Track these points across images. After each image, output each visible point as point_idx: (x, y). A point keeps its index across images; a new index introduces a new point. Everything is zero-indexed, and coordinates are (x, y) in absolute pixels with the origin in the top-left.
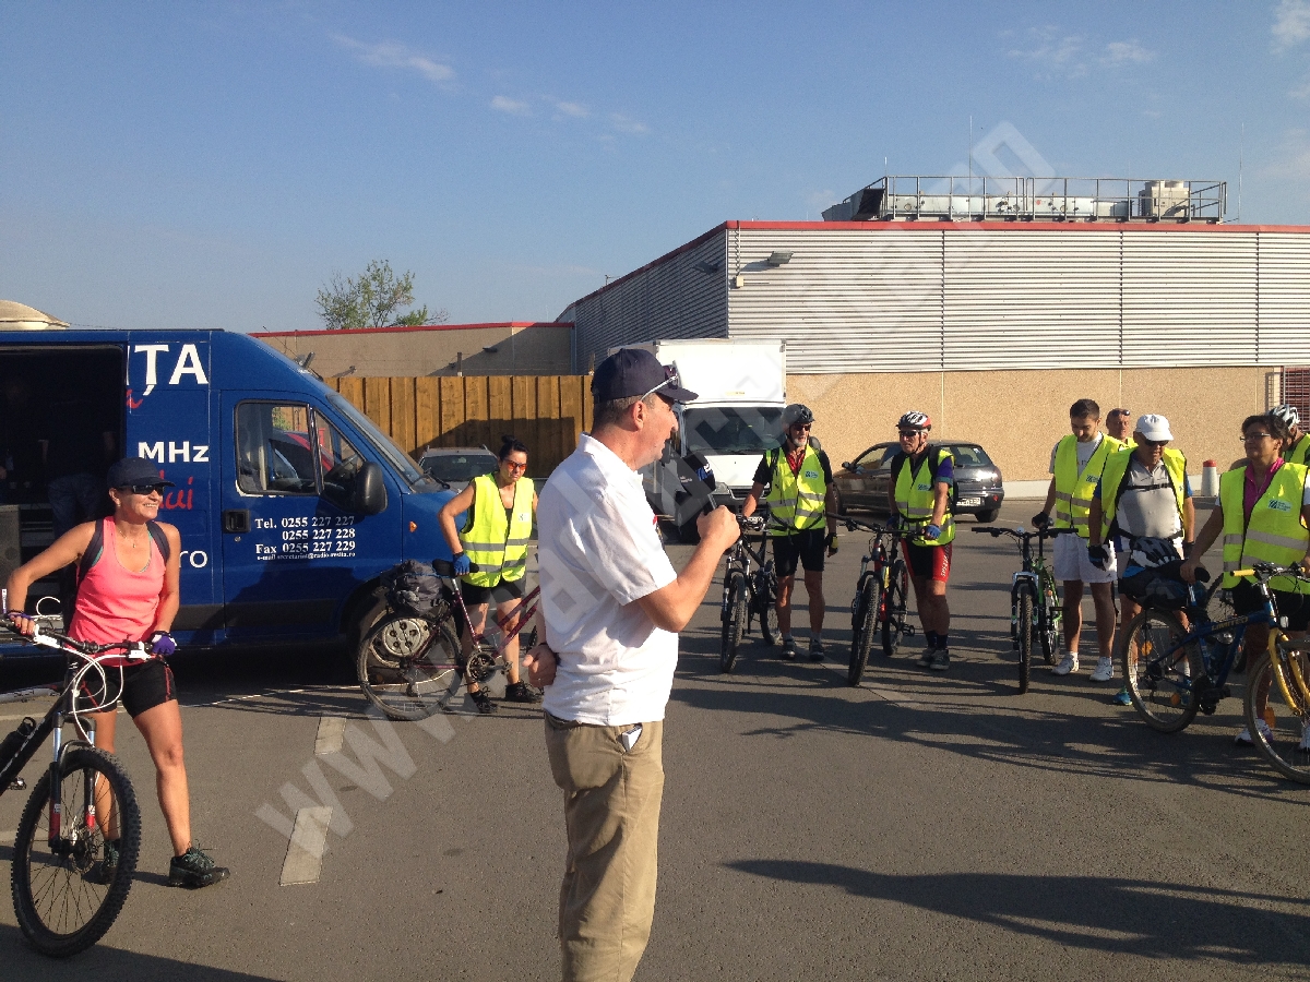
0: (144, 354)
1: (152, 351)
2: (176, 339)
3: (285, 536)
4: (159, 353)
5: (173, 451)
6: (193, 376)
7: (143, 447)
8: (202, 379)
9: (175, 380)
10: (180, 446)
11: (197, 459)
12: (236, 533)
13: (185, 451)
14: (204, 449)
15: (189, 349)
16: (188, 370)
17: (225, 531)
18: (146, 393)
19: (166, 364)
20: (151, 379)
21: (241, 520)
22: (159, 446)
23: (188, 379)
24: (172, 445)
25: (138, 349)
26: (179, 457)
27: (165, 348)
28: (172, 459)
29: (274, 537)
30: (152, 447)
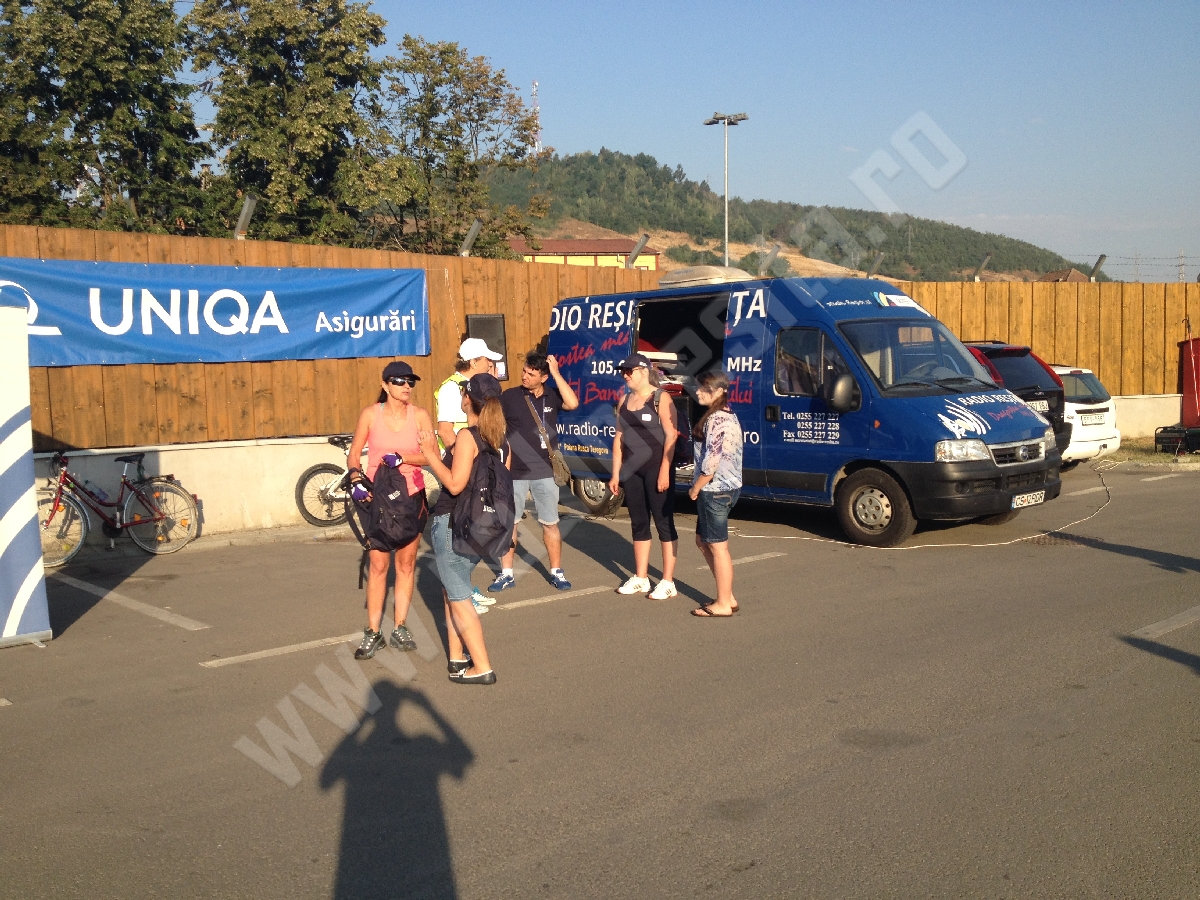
0: (737, 299)
1: (740, 295)
2: (753, 287)
3: (799, 425)
4: (744, 298)
5: (744, 364)
6: (759, 312)
8: (763, 314)
10: (747, 360)
11: (755, 369)
12: (772, 422)
13: (750, 363)
14: (759, 362)
15: (759, 293)
16: (757, 308)
17: (766, 419)
18: (734, 326)
19: (747, 301)
20: (738, 317)
21: (775, 412)
22: (738, 360)
23: (756, 314)
24: (744, 359)
26: (747, 367)
27: (747, 293)
28: (743, 370)
29: (792, 426)
30: (734, 361)
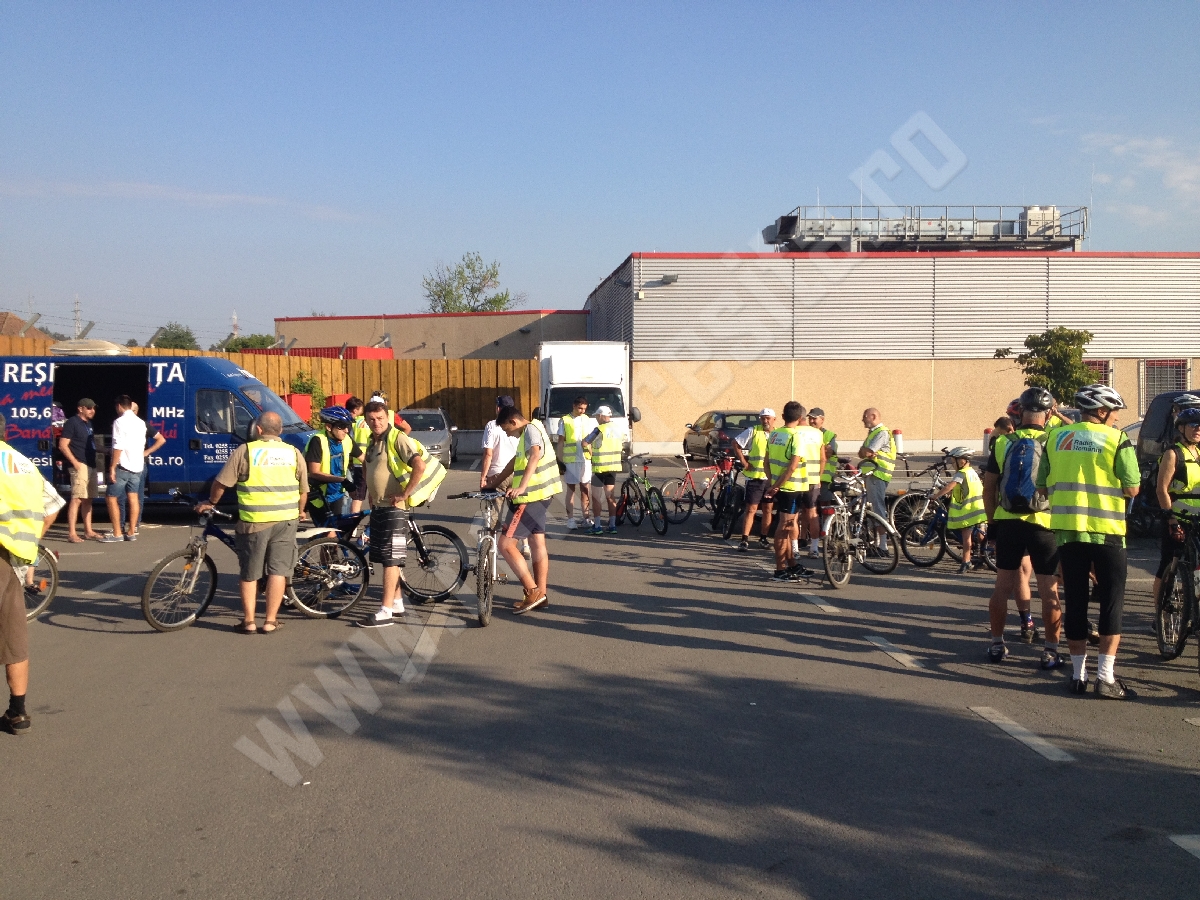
0: (156, 368)
1: (160, 366)
2: (171, 360)
3: (217, 451)
4: (164, 368)
5: (168, 412)
6: (178, 378)
7: (155, 409)
8: (182, 379)
9: (170, 380)
10: (171, 410)
11: (179, 416)
12: (195, 450)
13: (173, 412)
14: (182, 411)
15: (177, 366)
16: (176, 375)
17: (190, 448)
18: (157, 386)
19: (166, 372)
20: (159, 379)
21: (197, 444)
22: (162, 409)
23: (176, 379)
24: (168, 408)
25: (154, 365)
26: (171, 414)
27: (166, 365)
28: (168, 416)
29: (212, 453)
30: (158, 409)
